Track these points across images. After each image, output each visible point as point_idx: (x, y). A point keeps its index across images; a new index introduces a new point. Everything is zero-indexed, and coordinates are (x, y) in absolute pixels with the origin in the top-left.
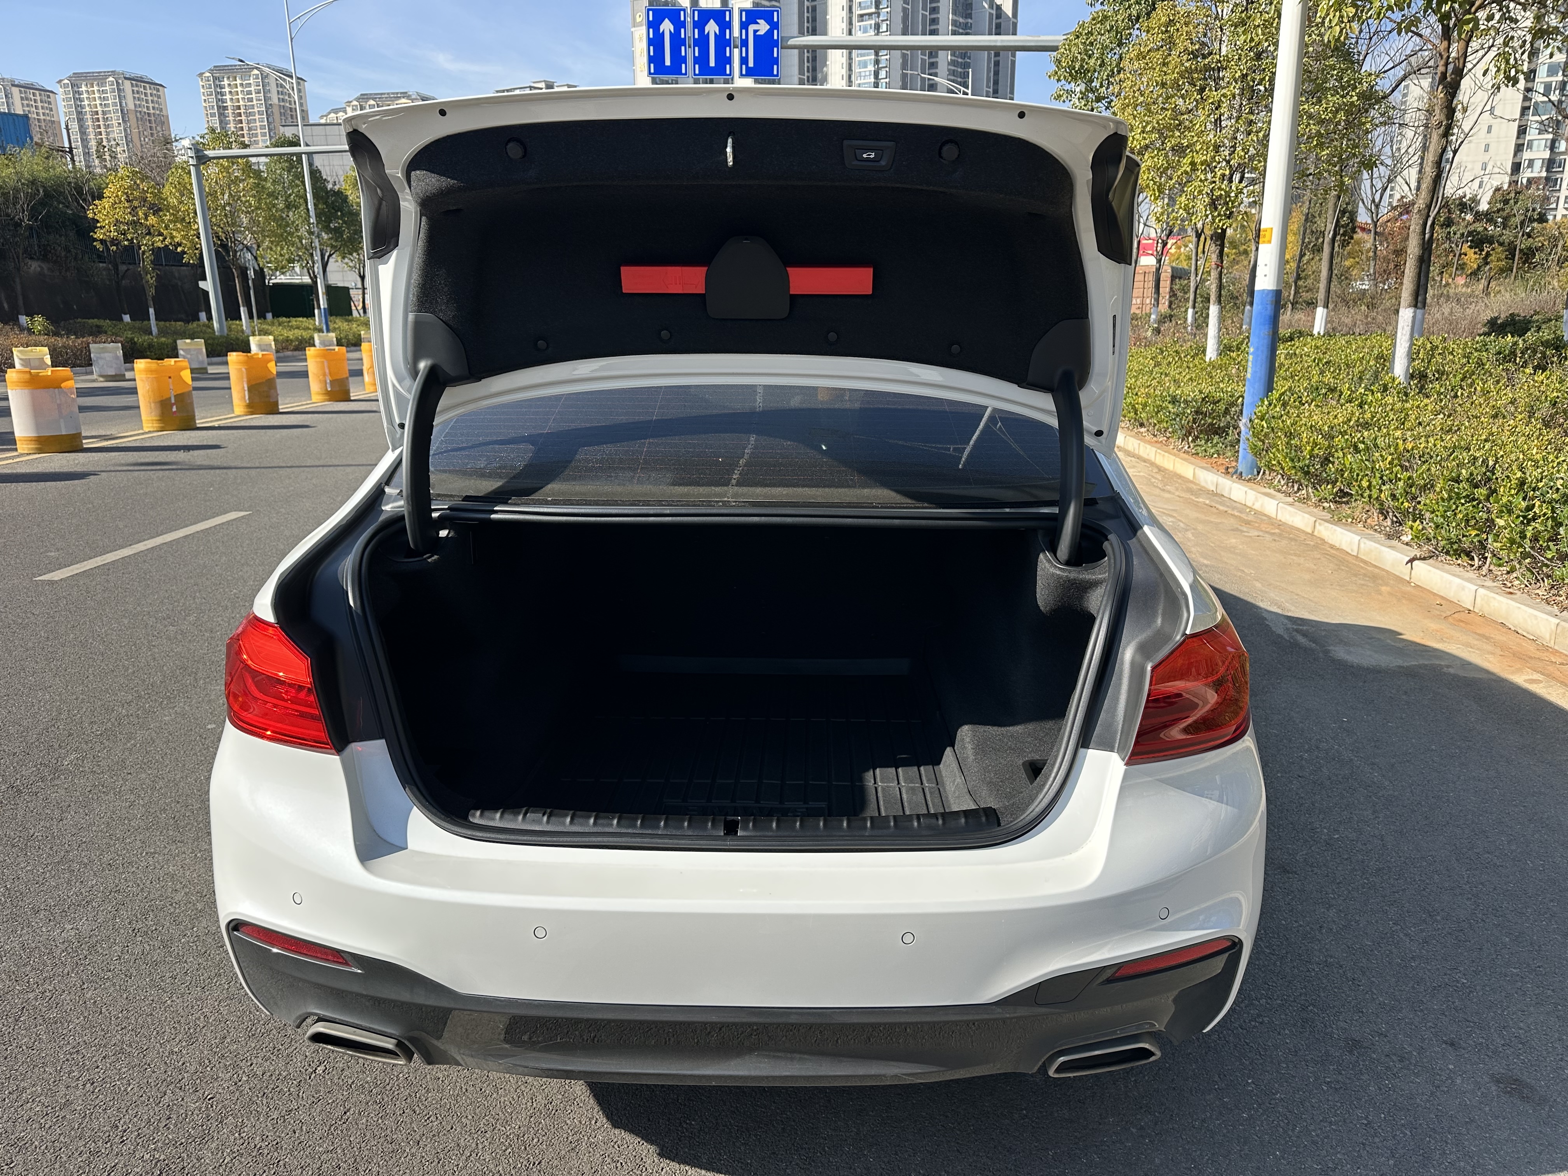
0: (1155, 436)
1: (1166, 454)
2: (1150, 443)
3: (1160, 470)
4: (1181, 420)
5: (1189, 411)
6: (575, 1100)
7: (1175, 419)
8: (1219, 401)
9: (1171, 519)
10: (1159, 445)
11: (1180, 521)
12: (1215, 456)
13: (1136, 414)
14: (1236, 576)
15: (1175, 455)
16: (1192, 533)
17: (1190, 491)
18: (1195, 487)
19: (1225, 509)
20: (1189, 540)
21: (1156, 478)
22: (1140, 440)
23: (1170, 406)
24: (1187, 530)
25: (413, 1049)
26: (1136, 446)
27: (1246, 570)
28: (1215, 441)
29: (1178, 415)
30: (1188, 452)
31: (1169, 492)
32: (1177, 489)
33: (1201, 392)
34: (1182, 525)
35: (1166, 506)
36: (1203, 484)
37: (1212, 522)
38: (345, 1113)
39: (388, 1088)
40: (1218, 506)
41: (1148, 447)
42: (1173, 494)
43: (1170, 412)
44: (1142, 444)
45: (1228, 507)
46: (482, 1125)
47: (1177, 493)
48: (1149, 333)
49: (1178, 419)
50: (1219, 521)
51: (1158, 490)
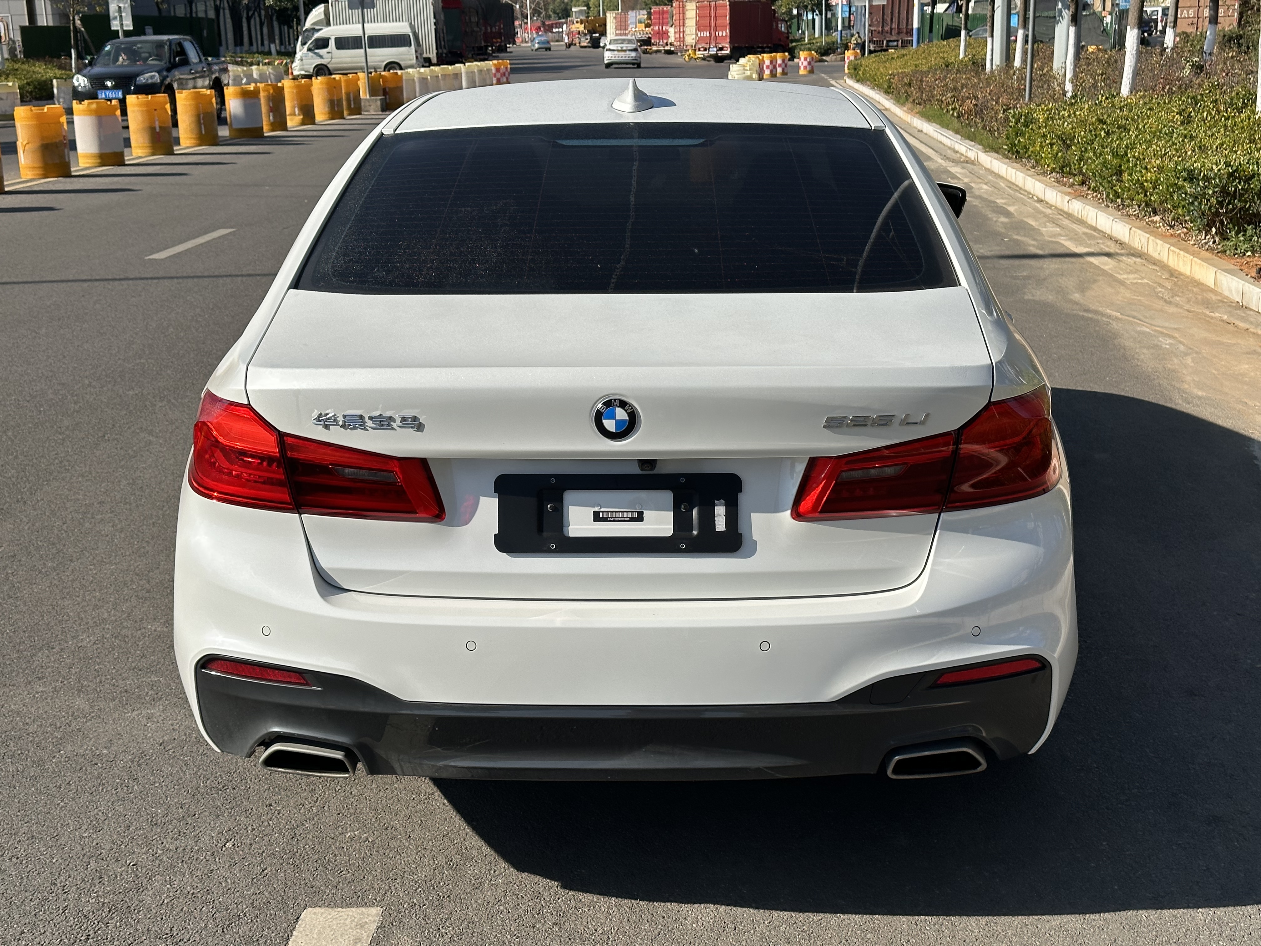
0: (1172, 227)
1: (1182, 253)
2: (1163, 237)
3: (1172, 275)
4: (1200, 204)
5: (1211, 192)
6: (472, 858)
7: (1192, 203)
8: (1253, 176)
9: (1169, 341)
10: (1174, 240)
11: (1181, 342)
12: (1249, 253)
13: (1146, 195)
14: (1235, 409)
15: (1193, 254)
16: (1193, 359)
17: (1207, 303)
18: (1214, 298)
19: (1247, 326)
20: (1186, 366)
21: (1163, 286)
22: (1150, 233)
23: (1187, 185)
24: (1186, 354)
25: (359, 756)
26: (1144, 241)
27: (1250, 403)
28: (1249, 232)
29: (1196, 198)
30: (1213, 249)
31: (1177, 305)
32: (1189, 301)
33: (1227, 164)
34: (1182, 347)
35: (1167, 324)
36: (1226, 293)
37: (1223, 344)
38: (263, 871)
39: (297, 854)
40: (1237, 323)
41: (1160, 242)
42: (1181, 307)
43: (1186, 194)
44: (1152, 238)
45: (1251, 323)
46: (391, 875)
47: (1187, 307)
48: (1187, 71)
49: (1196, 204)
50: (1233, 341)
51: (1161, 303)
